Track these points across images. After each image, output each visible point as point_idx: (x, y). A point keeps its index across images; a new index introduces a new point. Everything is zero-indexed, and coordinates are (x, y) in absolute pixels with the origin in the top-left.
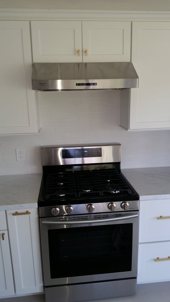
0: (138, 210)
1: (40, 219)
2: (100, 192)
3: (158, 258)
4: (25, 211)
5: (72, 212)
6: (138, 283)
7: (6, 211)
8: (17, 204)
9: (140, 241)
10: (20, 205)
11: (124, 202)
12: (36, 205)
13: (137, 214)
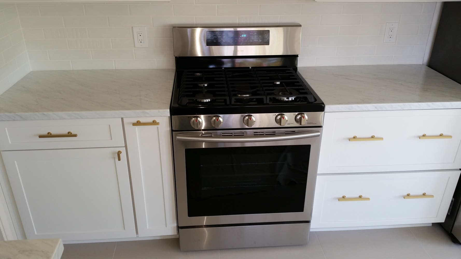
0: (321, 127)
1: (174, 133)
2: (264, 97)
3: (344, 197)
4: (150, 120)
5: (221, 125)
6: (311, 230)
7: (122, 119)
8: (138, 109)
9: (319, 172)
10: (143, 110)
11: (301, 114)
12: (167, 112)
13: (318, 132)
